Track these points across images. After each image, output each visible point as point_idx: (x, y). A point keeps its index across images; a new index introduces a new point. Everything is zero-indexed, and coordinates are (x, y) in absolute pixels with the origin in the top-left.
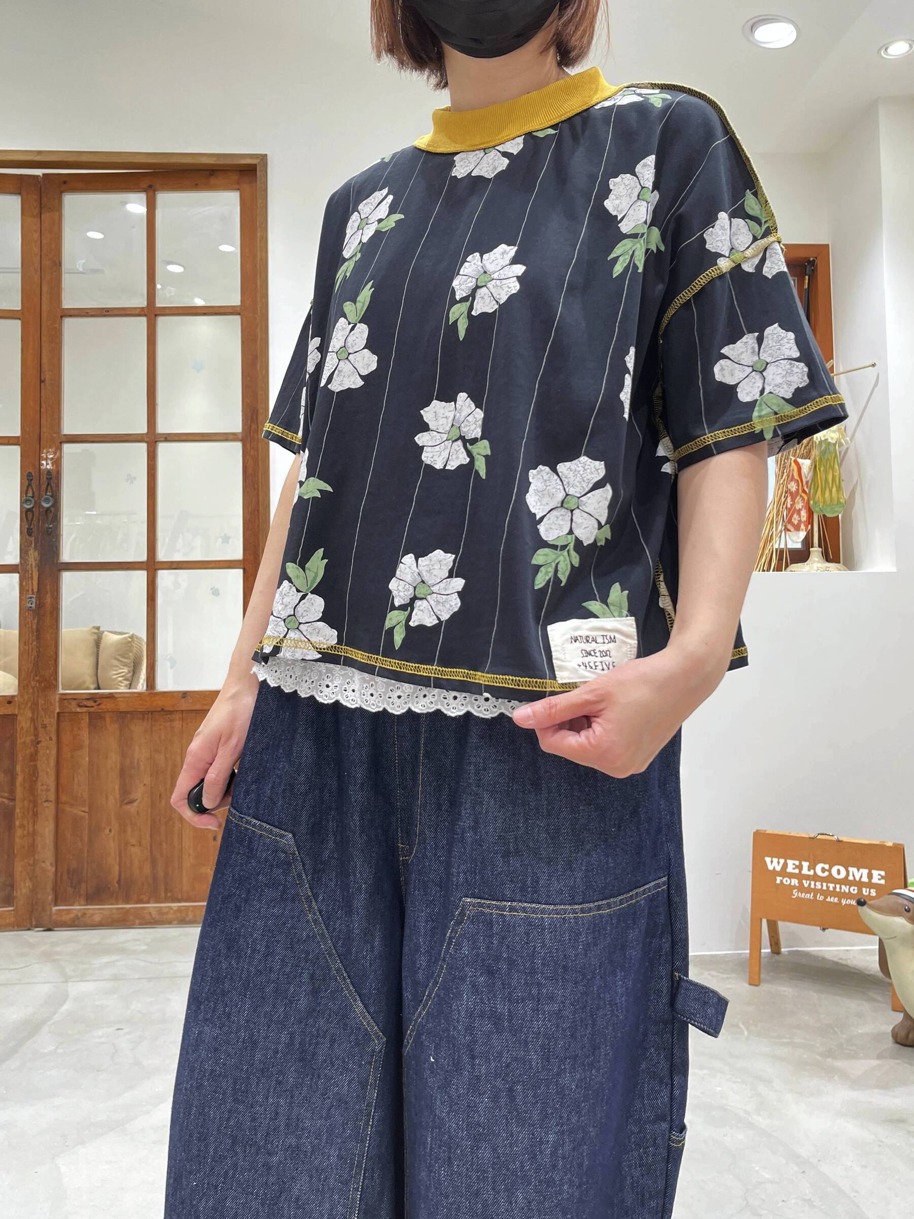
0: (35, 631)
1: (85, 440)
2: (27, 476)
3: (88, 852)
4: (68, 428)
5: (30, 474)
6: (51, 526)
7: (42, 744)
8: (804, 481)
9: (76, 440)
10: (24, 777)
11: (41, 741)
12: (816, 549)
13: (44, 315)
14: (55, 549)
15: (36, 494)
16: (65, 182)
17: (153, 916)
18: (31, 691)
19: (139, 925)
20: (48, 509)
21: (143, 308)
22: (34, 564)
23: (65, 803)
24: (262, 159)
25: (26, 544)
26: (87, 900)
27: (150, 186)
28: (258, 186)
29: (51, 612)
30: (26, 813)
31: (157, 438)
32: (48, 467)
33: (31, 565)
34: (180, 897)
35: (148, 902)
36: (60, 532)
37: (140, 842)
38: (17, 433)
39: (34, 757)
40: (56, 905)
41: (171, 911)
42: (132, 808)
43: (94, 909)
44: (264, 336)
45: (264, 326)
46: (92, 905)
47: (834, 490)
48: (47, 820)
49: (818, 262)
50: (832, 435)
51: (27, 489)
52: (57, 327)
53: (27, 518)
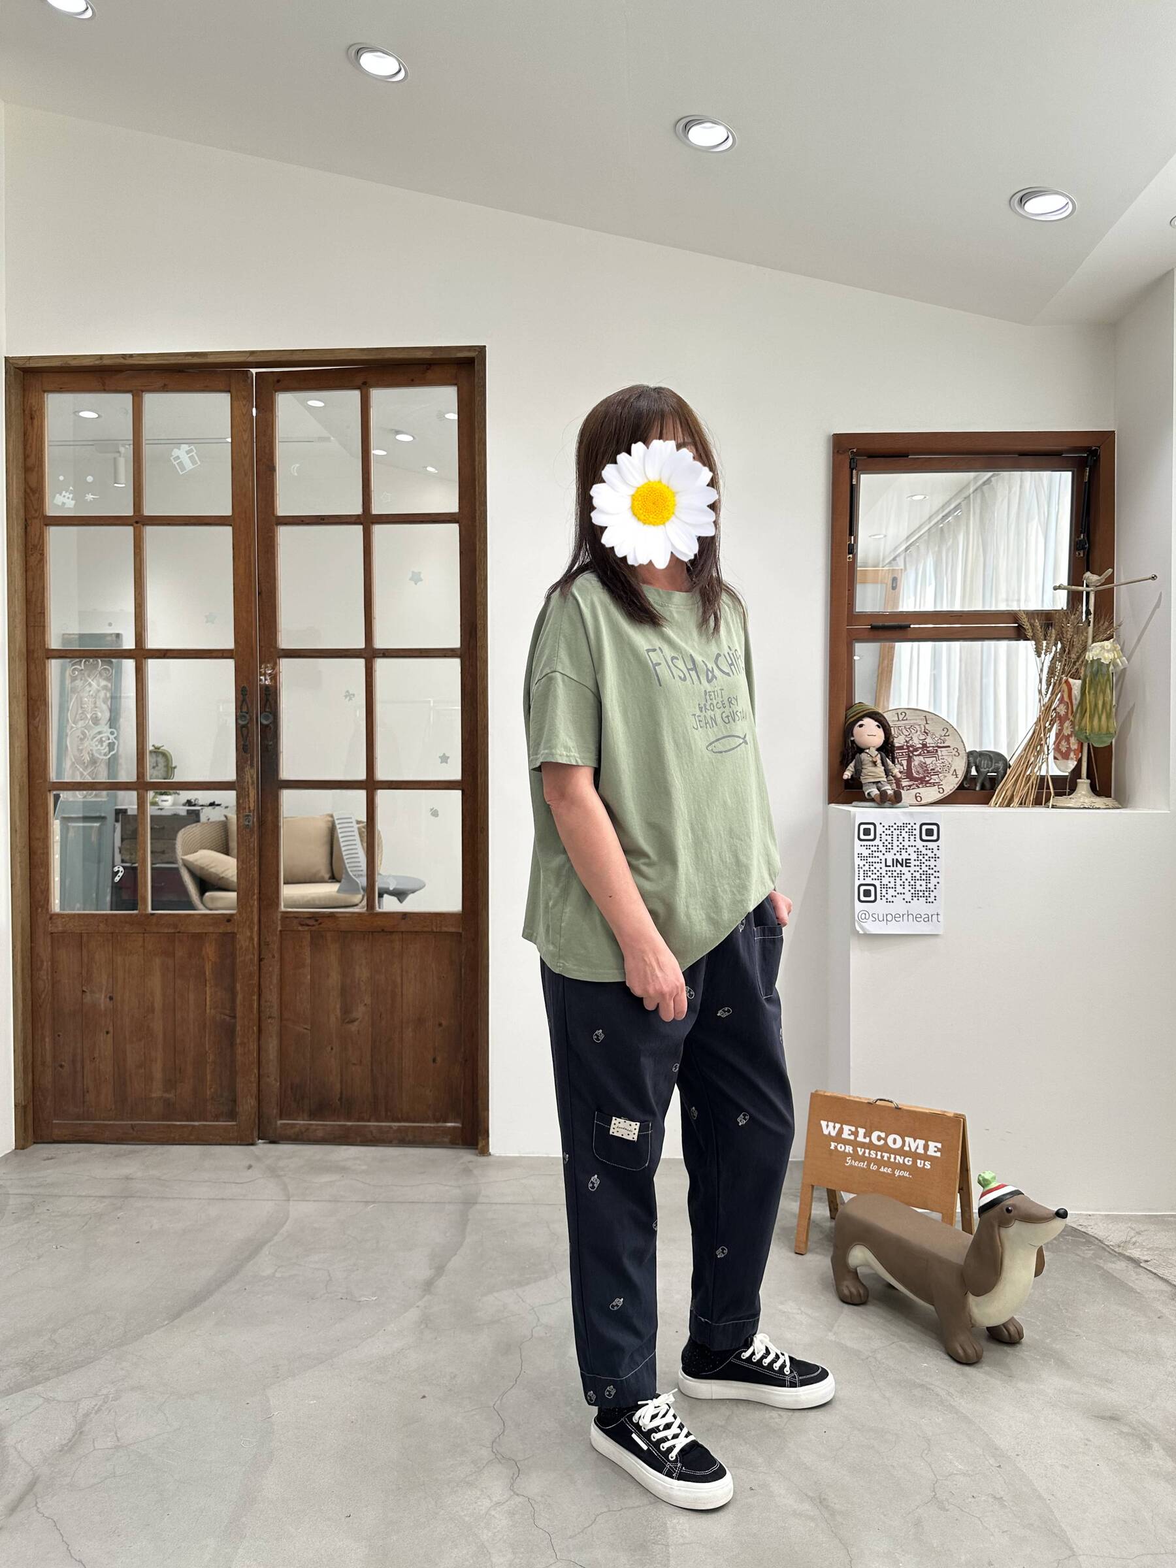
0: (252, 850)
1: (302, 654)
2: (243, 691)
3: (310, 1069)
4: (285, 641)
5: (245, 689)
6: (271, 743)
7: (265, 961)
8: (1074, 701)
9: (292, 655)
10: (244, 996)
11: (264, 958)
12: (1083, 780)
13: (259, 524)
14: (274, 766)
15: (251, 710)
16: (277, 381)
17: (374, 1134)
18: (252, 908)
19: (361, 1142)
20: (267, 726)
21: (358, 515)
22: (251, 781)
23: (288, 1020)
24: (479, 352)
25: (242, 760)
26: (310, 1115)
27: (364, 383)
28: (476, 381)
29: (272, 830)
30: (246, 1030)
31: (375, 654)
32: (267, 683)
33: (248, 782)
34: (400, 1116)
35: (369, 1121)
36: (280, 749)
37: (361, 1061)
38: (231, 645)
40: (281, 1119)
41: (392, 1131)
42: (354, 1027)
43: (317, 1125)
44: (482, 547)
45: (482, 535)
46: (316, 1121)
47: (1104, 717)
48: (271, 1036)
49: (1102, 453)
50: (1106, 655)
51: (243, 703)
52: (270, 537)
53: (242, 735)
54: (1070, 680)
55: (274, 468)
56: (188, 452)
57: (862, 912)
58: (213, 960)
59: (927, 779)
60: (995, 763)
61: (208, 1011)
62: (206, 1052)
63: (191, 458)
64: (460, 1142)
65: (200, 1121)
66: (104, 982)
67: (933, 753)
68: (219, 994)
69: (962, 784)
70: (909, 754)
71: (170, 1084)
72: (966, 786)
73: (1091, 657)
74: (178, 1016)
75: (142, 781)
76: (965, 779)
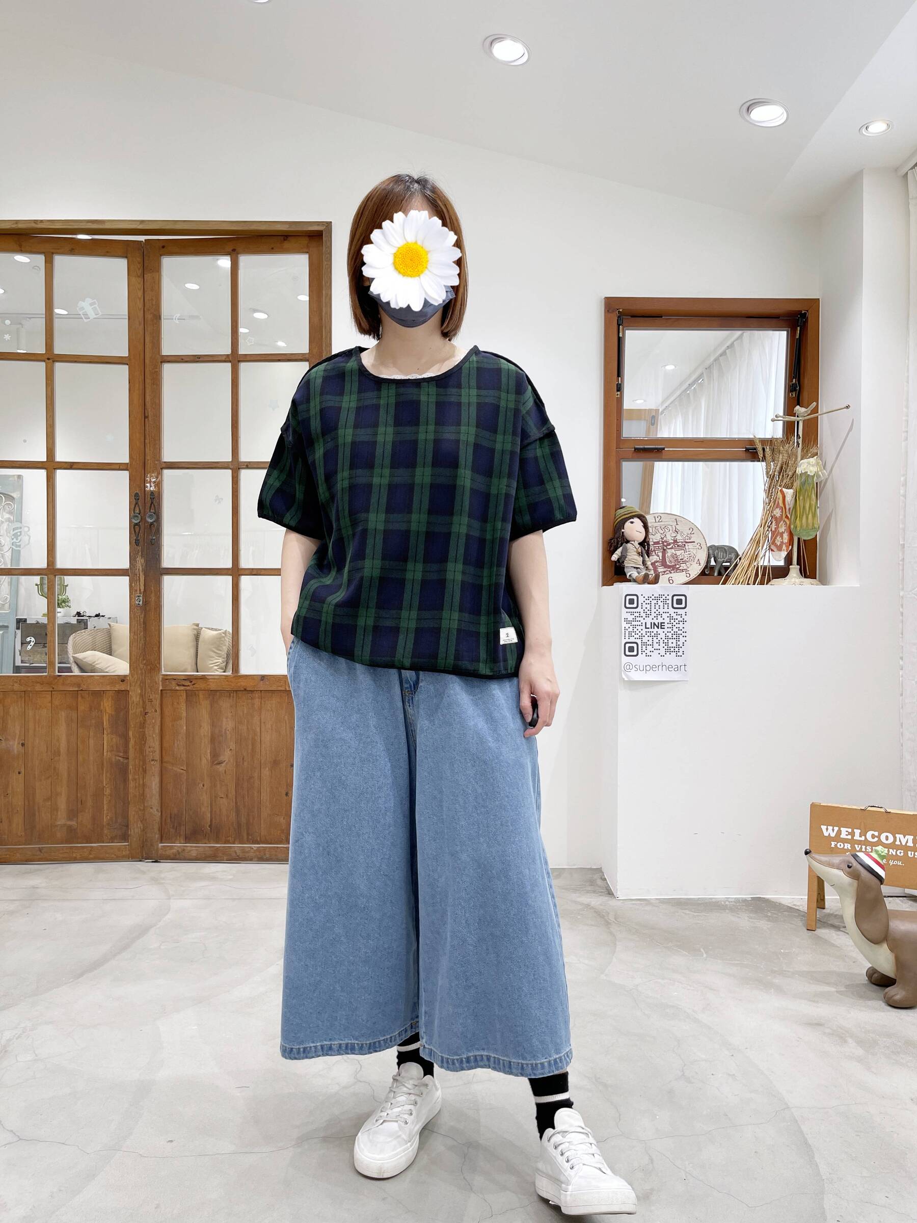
0: (142, 624)
1: (181, 466)
2: (135, 496)
3: (186, 801)
4: (168, 456)
5: (136, 495)
7: (149, 715)
8: (787, 507)
9: (174, 466)
10: (135, 741)
11: (148, 713)
12: (794, 566)
13: (147, 361)
14: (157, 557)
15: (142, 511)
16: (163, 247)
17: (238, 854)
18: (140, 672)
19: (227, 860)
20: (152, 524)
21: (228, 355)
22: (141, 569)
23: (167, 763)
24: (329, 226)
25: (134, 553)
26: (186, 840)
27: (234, 250)
28: (325, 250)
29: (155, 608)
30: (137, 769)
31: (241, 466)
32: (151, 489)
33: (139, 569)
34: (259, 839)
35: (234, 843)
36: (161, 542)
37: (227, 795)
38: (126, 460)
39: (143, 725)
40: (162, 842)
41: (252, 851)
42: (221, 768)
43: (191, 846)
46: (190, 843)
47: (810, 516)
48: (154, 775)
49: (809, 315)
50: (811, 468)
51: (135, 506)
52: (157, 371)
53: (135, 532)
54: (784, 489)
55: (160, 318)
56: (91, 304)
57: (626, 664)
58: (110, 712)
59: (678, 566)
60: (729, 554)
61: (105, 754)
62: (104, 787)
63: (94, 309)
65: (98, 842)
66: (18, 732)
67: (682, 546)
69: (703, 570)
70: (663, 548)
71: (73, 813)
72: (706, 571)
73: (800, 471)
74: (80, 758)
75: (52, 568)
76: (706, 567)
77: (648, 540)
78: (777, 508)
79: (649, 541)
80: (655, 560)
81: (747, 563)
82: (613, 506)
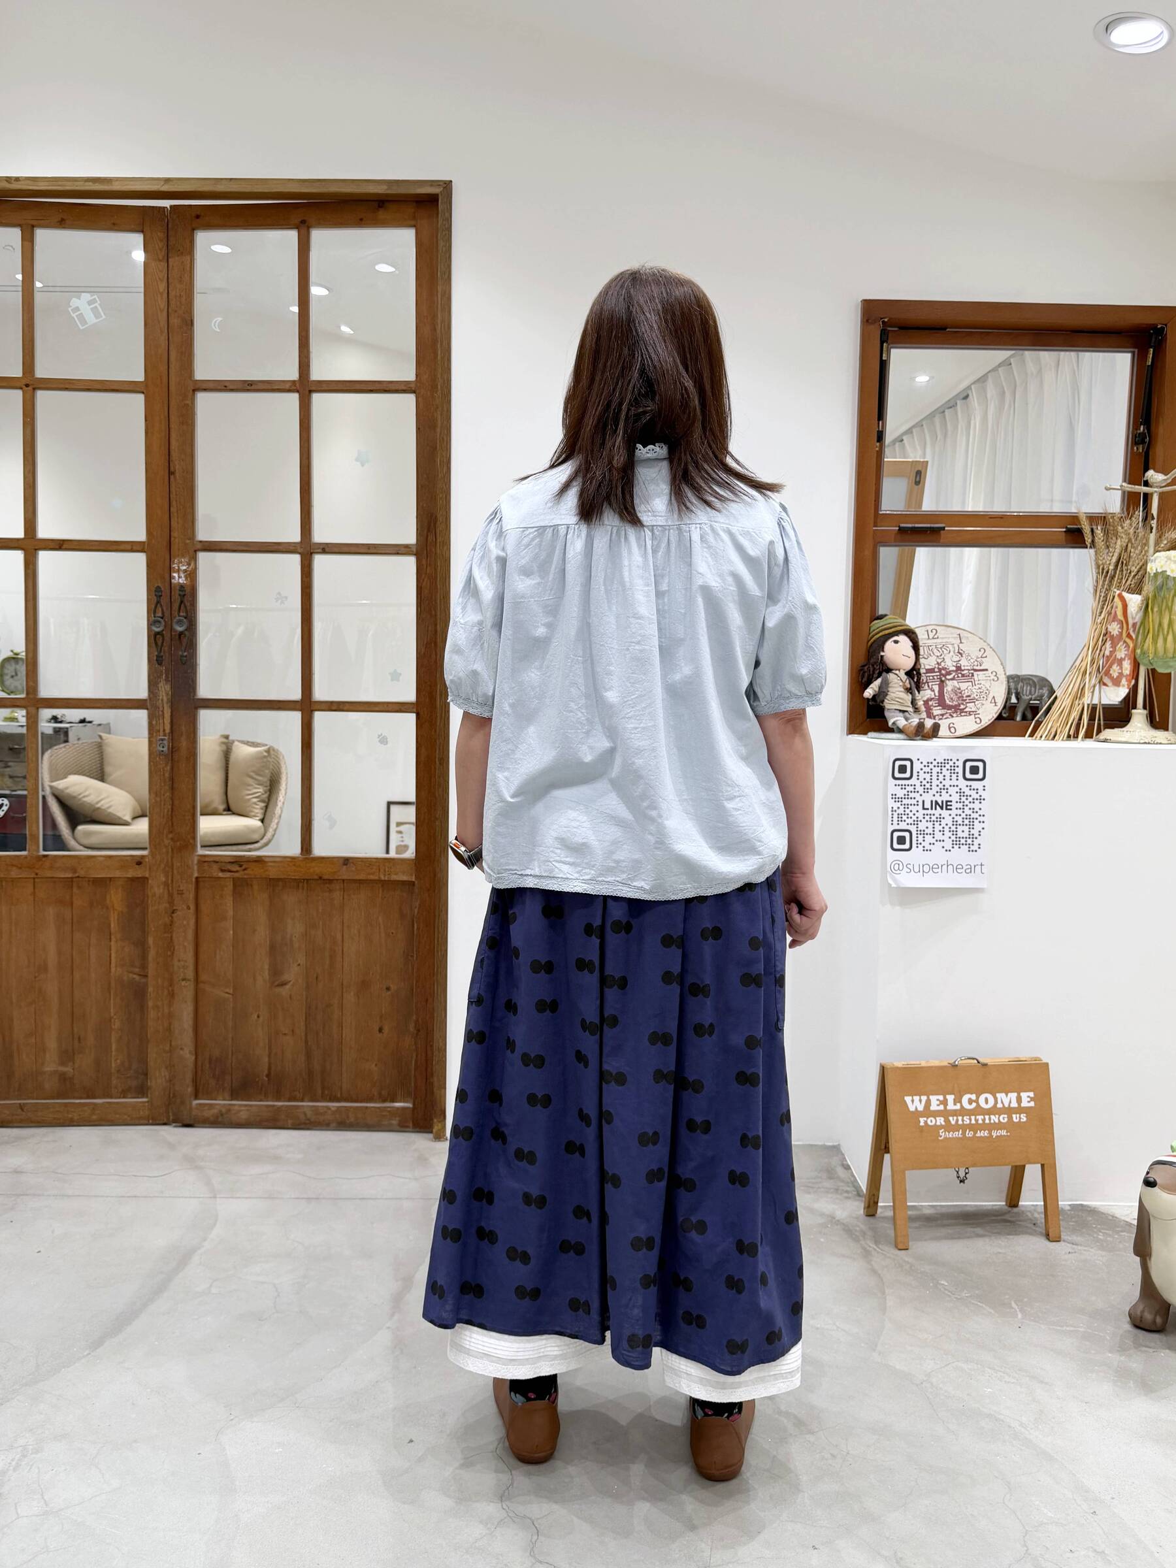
0: (167, 780)
1: (225, 548)
2: (156, 591)
3: (233, 1039)
4: (204, 533)
5: (158, 589)
6: (185, 654)
7: (178, 913)
8: (1131, 622)
9: (213, 548)
10: (158, 951)
11: (176, 910)
12: (1139, 711)
13: (172, 388)
14: (190, 682)
15: (167, 614)
17: (309, 1116)
18: (164, 850)
19: (293, 1125)
20: (181, 634)
21: (294, 382)
22: (165, 699)
23: (204, 982)
24: (445, 187)
25: (155, 675)
26: (232, 1095)
27: (303, 222)
28: (440, 220)
29: (187, 758)
30: (160, 992)
31: (314, 549)
32: (181, 581)
33: (162, 700)
34: (339, 1095)
35: (302, 1100)
36: (198, 661)
37: (293, 1031)
38: (142, 537)
39: (169, 927)
40: (196, 1098)
41: (329, 1112)
42: (284, 991)
43: (240, 1105)
44: (445, 423)
45: (445, 409)
46: (238, 1100)
47: (1170, 639)
48: (186, 1002)
49: (1168, 331)
50: (1173, 566)
51: (156, 607)
52: (188, 405)
53: (156, 644)
54: (1125, 594)
55: (191, 323)
56: (90, 302)
57: (895, 863)
58: (120, 909)
59: (962, 707)
60: (1041, 688)
61: (113, 970)
62: (111, 1018)
63: (94, 310)
64: (411, 1125)
65: (104, 1097)
67: (969, 677)
68: (127, 950)
69: (1001, 713)
70: (940, 678)
71: (67, 1055)
72: (1004, 715)
73: (1153, 570)
74: (77, 976)
75: (31, 696)
76: (1005, 707)
77: (916, 667)
78: (1113, 621)
79: (919, 669)
80: (929, 696)
81: (1068, 702)
82: (867, 616)
